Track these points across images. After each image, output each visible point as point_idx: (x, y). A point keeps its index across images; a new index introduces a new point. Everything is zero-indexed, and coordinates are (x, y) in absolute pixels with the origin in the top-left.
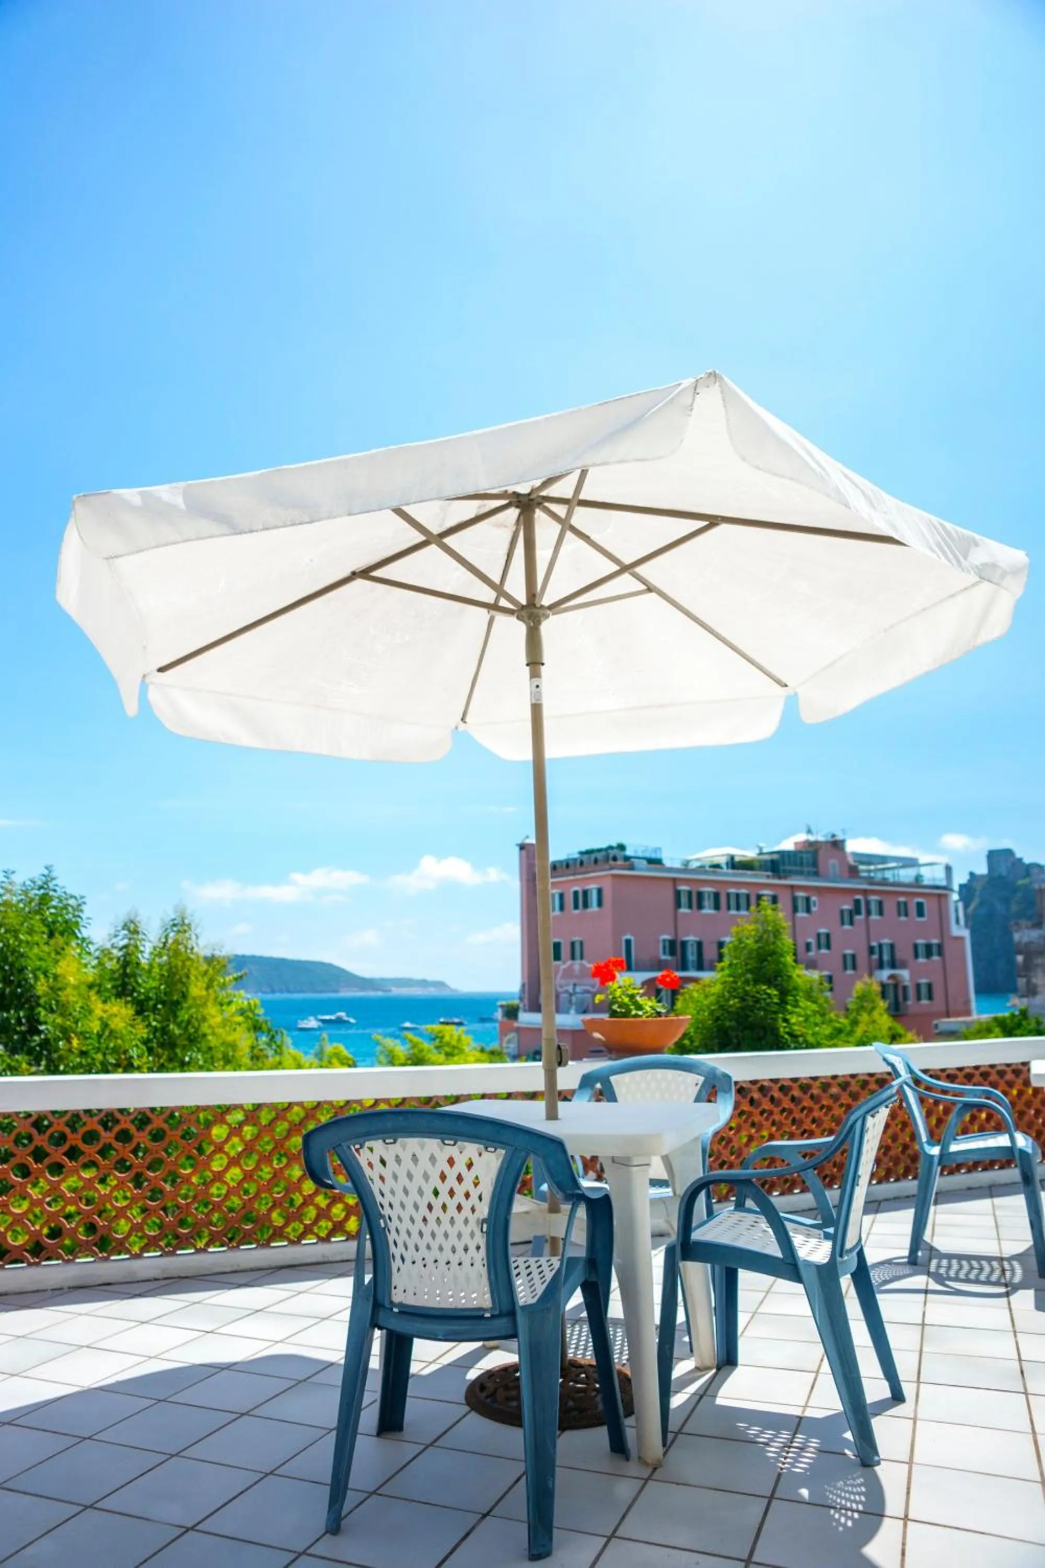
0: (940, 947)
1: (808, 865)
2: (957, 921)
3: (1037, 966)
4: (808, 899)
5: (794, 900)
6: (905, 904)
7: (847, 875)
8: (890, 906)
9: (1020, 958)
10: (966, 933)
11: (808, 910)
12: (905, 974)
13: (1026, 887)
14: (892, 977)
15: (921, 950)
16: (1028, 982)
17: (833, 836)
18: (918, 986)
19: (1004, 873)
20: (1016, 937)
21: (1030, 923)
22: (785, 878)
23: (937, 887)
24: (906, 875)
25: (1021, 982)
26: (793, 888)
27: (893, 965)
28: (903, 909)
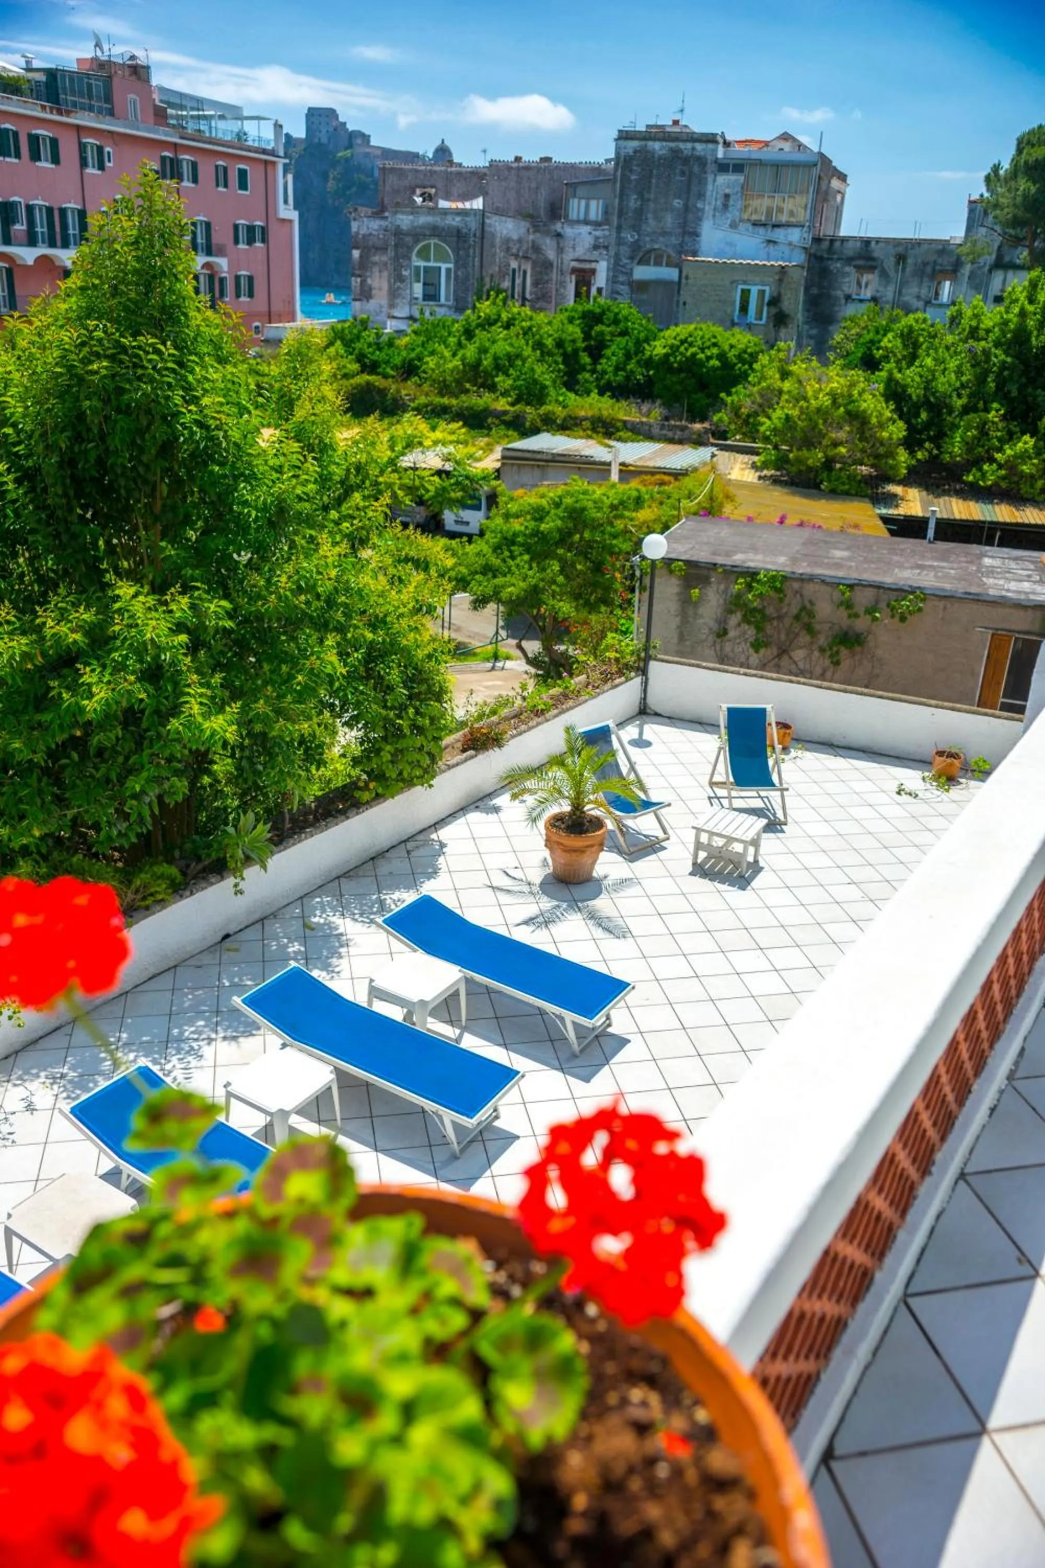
0: (264, 230)
1: (99, 99)
2: (286, 202)
3: (375, 263)
4: (100, 149)
5: (82, 147)
6: (225, 169)
7: (151, 118)
8: (206, 171)
9: (356, 254)
10: (294, 215)
11: (101, 167)
12: (222, 263)
13: (347, 160)
14: (207, 265)
15: (242, 234)
16: (363, 283)
17: (133, 57)
18: (237, 278)
19: (324, 140)
20: (354, 226)
21: (370, 211)
22: (68, 113)
23: (264, 152)
24: (225, 129)
25: (355, 282)
26: (78, 128)
27: (209, 253)
28: (222, 177)
